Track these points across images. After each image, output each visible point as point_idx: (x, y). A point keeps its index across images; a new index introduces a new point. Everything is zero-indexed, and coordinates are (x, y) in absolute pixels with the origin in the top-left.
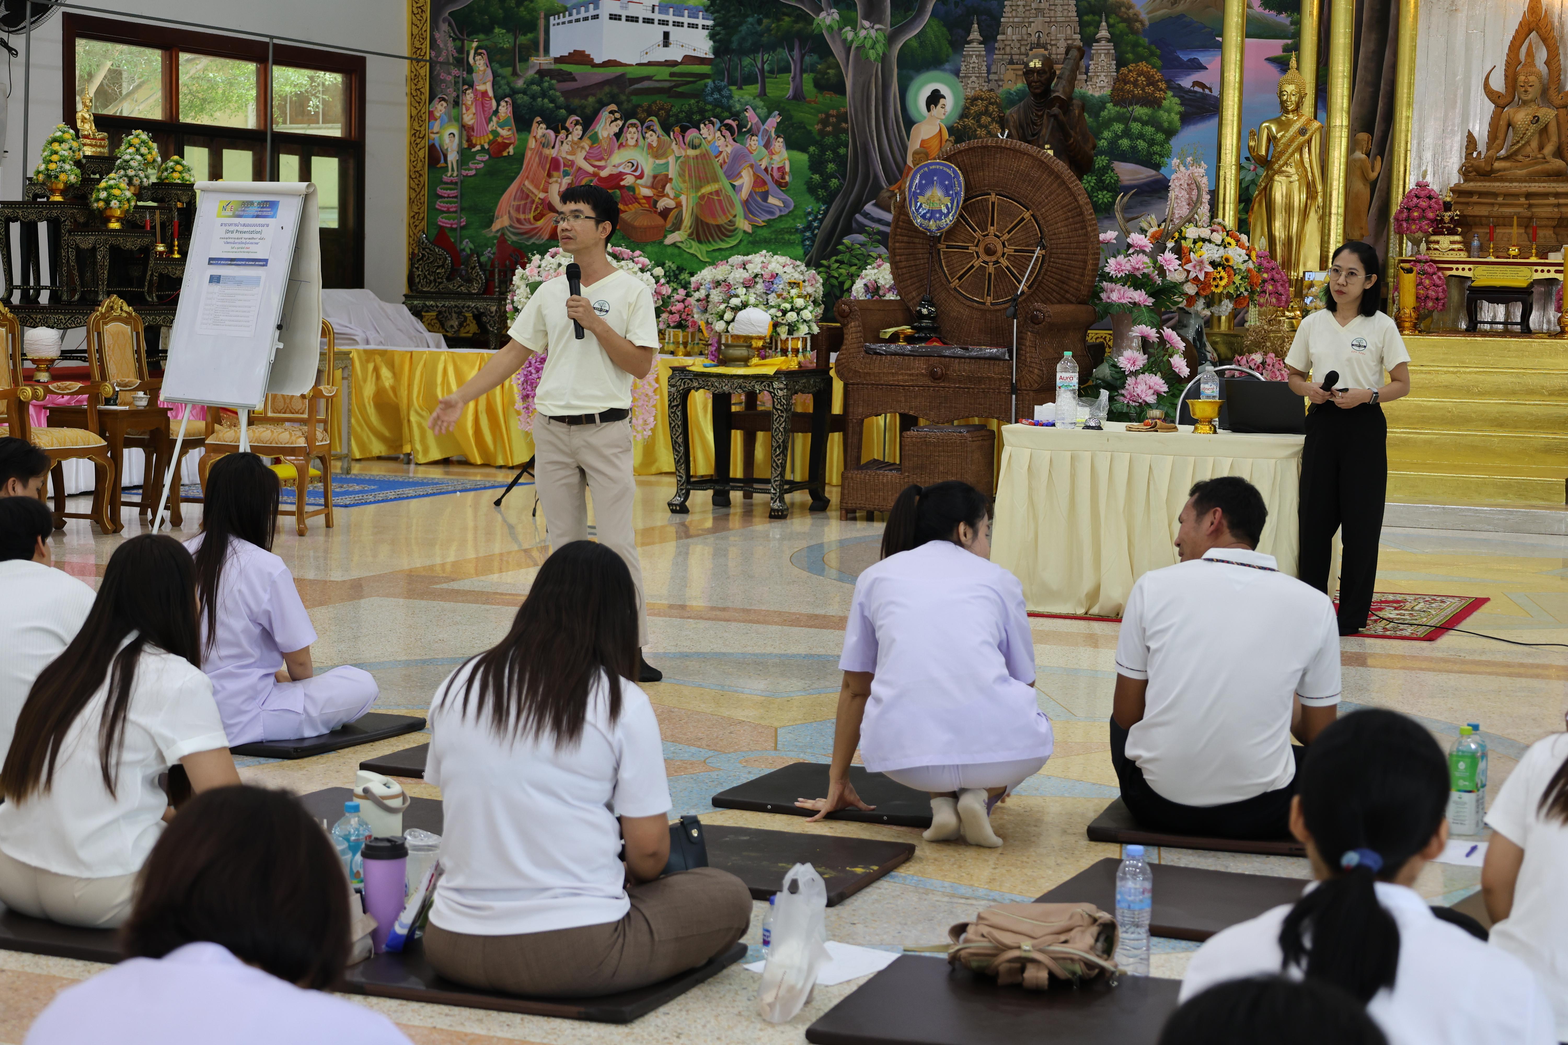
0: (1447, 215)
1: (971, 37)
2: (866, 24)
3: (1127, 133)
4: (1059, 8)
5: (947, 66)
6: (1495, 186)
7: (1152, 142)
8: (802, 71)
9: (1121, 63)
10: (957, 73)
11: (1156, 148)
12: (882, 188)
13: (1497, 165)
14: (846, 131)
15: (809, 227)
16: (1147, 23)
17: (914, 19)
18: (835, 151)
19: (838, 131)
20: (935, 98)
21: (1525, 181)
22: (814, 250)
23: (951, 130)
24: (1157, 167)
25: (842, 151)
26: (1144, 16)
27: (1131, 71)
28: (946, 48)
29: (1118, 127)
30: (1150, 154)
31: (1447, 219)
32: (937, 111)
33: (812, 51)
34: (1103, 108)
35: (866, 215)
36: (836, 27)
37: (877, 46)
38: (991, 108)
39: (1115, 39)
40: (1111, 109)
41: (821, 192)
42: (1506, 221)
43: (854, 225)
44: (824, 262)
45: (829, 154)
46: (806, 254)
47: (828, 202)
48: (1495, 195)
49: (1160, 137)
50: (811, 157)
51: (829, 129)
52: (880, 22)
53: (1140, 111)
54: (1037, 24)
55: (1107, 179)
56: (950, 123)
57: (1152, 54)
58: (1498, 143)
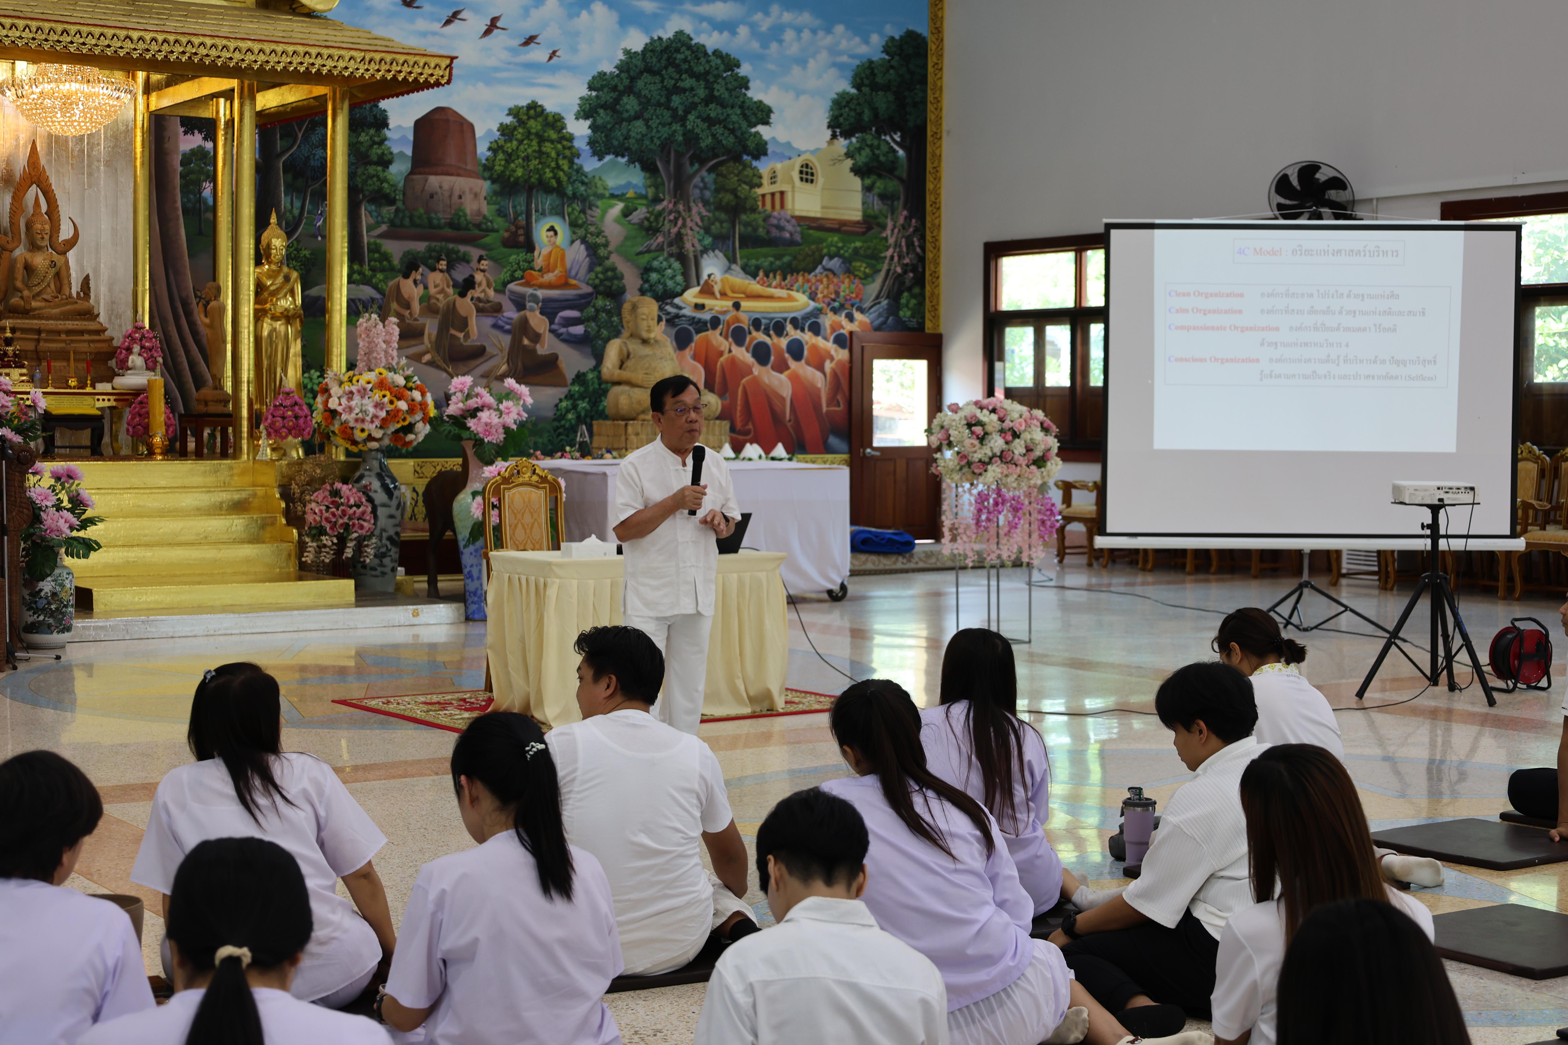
0: (10, 349)
6: (35, 323)
13: (34, 304)
21: (60, 319)
31: (10, 353)
42: (63, 355)
48: (39, 332)
58: (19, 284)
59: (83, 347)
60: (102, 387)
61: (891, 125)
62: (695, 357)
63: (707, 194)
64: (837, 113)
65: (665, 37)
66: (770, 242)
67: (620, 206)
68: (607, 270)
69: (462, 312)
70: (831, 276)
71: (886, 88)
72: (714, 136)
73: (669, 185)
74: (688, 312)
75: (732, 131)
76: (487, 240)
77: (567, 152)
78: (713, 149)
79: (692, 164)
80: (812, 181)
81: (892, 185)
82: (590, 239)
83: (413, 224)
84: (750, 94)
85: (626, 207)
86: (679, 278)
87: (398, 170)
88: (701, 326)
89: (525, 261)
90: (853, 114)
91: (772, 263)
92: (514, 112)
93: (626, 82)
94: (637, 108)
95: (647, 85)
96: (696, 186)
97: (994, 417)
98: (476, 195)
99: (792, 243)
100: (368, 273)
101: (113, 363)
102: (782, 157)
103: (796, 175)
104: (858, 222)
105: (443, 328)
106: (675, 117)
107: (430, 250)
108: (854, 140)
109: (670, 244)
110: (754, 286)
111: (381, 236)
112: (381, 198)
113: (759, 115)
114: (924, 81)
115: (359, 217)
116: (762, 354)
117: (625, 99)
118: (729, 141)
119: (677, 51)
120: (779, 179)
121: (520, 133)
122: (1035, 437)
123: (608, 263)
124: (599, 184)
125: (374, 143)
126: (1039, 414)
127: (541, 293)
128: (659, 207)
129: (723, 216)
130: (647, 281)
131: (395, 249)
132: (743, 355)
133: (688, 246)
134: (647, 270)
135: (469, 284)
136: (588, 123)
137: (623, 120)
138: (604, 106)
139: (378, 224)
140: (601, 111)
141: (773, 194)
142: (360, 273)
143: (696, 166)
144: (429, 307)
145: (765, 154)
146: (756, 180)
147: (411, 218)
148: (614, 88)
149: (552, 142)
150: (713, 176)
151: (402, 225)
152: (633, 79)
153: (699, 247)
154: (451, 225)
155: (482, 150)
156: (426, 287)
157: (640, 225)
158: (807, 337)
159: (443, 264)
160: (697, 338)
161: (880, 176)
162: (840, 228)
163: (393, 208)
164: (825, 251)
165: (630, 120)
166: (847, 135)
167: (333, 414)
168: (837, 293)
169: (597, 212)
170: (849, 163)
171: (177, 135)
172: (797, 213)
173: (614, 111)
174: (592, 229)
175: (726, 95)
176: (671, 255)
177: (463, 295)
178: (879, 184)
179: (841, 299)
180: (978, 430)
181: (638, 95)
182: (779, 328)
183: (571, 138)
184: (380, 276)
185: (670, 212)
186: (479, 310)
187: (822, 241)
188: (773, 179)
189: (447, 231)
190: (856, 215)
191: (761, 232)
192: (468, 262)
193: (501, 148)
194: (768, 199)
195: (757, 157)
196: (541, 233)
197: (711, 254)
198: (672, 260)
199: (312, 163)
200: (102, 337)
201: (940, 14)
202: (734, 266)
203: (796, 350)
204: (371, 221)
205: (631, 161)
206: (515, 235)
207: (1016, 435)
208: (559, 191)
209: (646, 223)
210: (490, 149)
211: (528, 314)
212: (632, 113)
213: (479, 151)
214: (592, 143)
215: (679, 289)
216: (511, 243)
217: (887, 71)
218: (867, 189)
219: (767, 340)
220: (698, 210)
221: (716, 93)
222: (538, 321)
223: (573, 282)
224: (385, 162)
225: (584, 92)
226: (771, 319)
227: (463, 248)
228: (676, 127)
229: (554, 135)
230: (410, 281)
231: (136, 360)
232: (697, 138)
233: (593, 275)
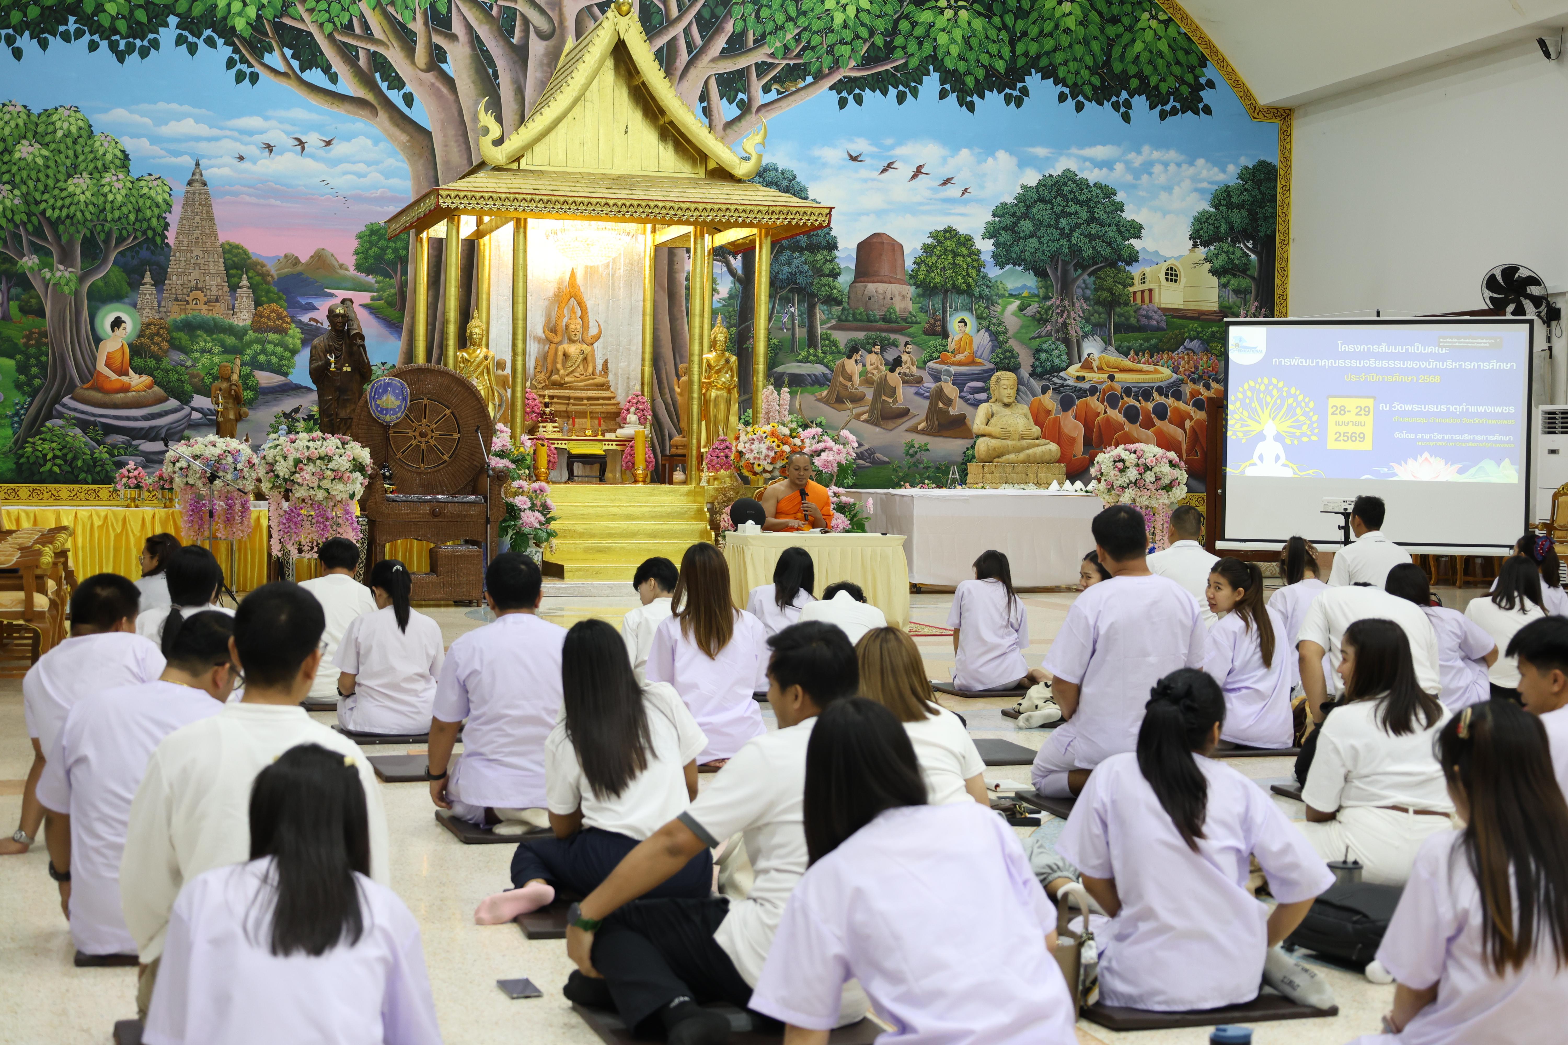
0: (548, 410)
1: (145, 281)
2: (61, 267)
3: (263, 351)
4: (211, 264)
5: (127, 300)
7: (281, 358)
8: (9, 300)
9: (258, 303)
10: (134, 305)
11: (285, 362)
12: (76, 386)
13: (567, 379)
14: (46, 344)
15: (17, 414)
16: (276, 277)
17: (99, 266)
18: (37, 358)
19: (39, 344)
20: (117, 323)
21: (584, 390)
22: (21, 432)
23: (130, 345)
24: (286, 374)
25: (44, 358)
26: (273, 272)
27: (266, 309)
28: (126, 288)
29: (257, 347)
30: (281, 366)
31: (548, 413)
32: (118, 332)
33: (17, 285)
34: (246, 333)
35: (64, 406)
36: (36, 268)
37: (71, 284)
38: (161, 331)
39: (253, 287)
40: (251, 335)
41: (26, 388)
42: (582, 415)
43: (54, 412)
44: (30, 440)
45: (33, 361)
46: (14, 433)
47: (33, 396)
48: (569, 398)
49: (287, 354)
50: (18, 363)
51: (33, 342)
52: (72, 267)
53: (272, 336)
54: (195, 274)
55: (250, 382)
56: (130, 341)
57: (280, 298)
58: (559, 366)
59: (599, 409)
60: (608, 436)
61: (1245, 235)
62: (1076, 417)
63: (1088, 292)
64: (1198, 227)
65: (1055, 174)
66: (1140, 329)
67: (1017, 303)
68: (1006, 351)
69: (892, 384)
70: (1191, 354)
71: (1241, 206)
72: (1094, 248)
73: (1057, 287)
74: (1071, 382)
75: (1109, 244)
76: (911, 330)
77: (976, 264)
78: (1093, 258)
79: (1076, 270)
80: (1176, 281)
81: (1245, 282)
82: (992, 328)
83: (855, 319)
84: (1124, 215)
85: (1023, 304)
86: (1064, 357)
87: (845, 280)
88: (1082, 393)
89: (941, 345)
90: (1211, 227)
91: (1141, 345)
92: (934, 235)
93: (1023, 210)
94: (1031, 228)
95: (1041, 212)
96: (1078, 287)
97: (1133, 456)
98: (903, 297)
99: (1158, 329)
100: (821, 355)
101: (618, 419)
102: (1150, 263)
103: (1162, 277)
104: (1215, 312)
105: (877, 395)
106: (1062, 233)
107: (868, 338)
108: (1212, 248)
109: (1057, 331)
110: (1126, 363)
111: (831, 328)
112: (832, 301)
113: (1132, 231)
114: (1273, 199)
115: (815, 314)
116: (1132, 415)
117: (1022, 222)
118: (1107, 251)
119: (1065, 184)
120: (1147, 280)
121: (938, 250)
122: (1163, 469)
123: (1006, 346)
124: (1000, 286)
125: (827, 261)
126: (1172, 455)
127: (953, 369)
128: (1048, 303)
129: (1101, 309)
130: (1038, 359)
131: (842, 338)
132: (1116, 415)
133: (1072, 332)
134: (1038, 351)
135: (898, 362)
136: (992, 241)
137: (1020, 238)
138: (1005, 229)
139: (829, 319)
140: (1003, 232)
141: (1143, 292)
142: (815, 355)
143: (1080, 271)
144: (867, 380)
145: (1137, 261)
146: (1128, 281)
147: (854, 315)
148: (1014, 215)
149: (964, 256)
150: (1093, 279)
151: (847, 320)
152: (1028, 207)
153: (1081, 333)
154: (884, 319)
155: (909, 264)
156: (864, 365)
157: (1033, 317)
158: (1171, 402)
159: (877, 348)
160: (1078, 402)
161: (1234, 275)
162: (1200, 316)
163: (840, 308)
164: (1186, 334)
165: (1025, 238)
166: (1206, 244)
167: (741, 454)
168: (1197, 368)
169: (999, 308)
170: (1208, 266)
171: (683, 259)
172: (1163, 306)
173: (1014, 231)
174: (994, 320)
175: (1105, 216)
176: (1058, 339)
177: (892, 370)
178: (1234, 282)
179: (1200, 371)
180: (1120, 465)
181: (1032, 219)
182: (1146, 394)
183: (978, 253)
184: (829, 357)
185: (1057, 307)
186: (904, 382)
187: (1184, 327)
188: (1143, 280)
189: (881, 324)
190: (1215, 307)
191: (1133, 321)
192: (897, 346)
193: (923, 261)
194: (1139, 295)
195: (1129, 263)
196: (953, 325)
197: (1091, 338)
198: (1059, 343)
199: (781, 276)
200: (613, 402)
201: (1288, 146)
202: (1109, 348)
203: (1161, 412)
204: (824, 317)
205: (1027, 269)
206: (934, 325)
207: (1148, 468)
208: (969, 292)
209: (1038, 316)
210: (915, 263)
211: (943, 384)
212: (1028, 233)
213: (906, 264)
214: (995, 256)
215: (1064, 365)
216: (930, 332)
217: (1242, 193)
218: (1224, 286)
219: (1137, 404)
220: (1080, 304)
221: (1096, 216)
222: (950, 390)
223: (979, 360)
224: (835, 275)
225: (989, 218)
226: (1140, 388)
227: (893, 336)
228: (1063, 242)
229: (965, 251)
230: (852, 361)
231: (632, 418)
232: (1080, 250)
233: (995, 355)
